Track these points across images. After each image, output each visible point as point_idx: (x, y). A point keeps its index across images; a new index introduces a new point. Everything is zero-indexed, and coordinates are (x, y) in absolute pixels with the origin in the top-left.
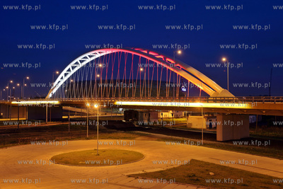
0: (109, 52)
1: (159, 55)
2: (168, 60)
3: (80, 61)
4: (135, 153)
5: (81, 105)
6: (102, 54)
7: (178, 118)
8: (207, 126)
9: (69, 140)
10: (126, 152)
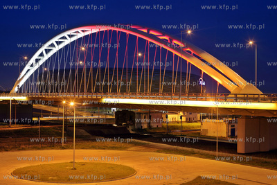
0: (95, 30)
1: (164, 35)
2: (175, 42)
3: (57, 42)
4: (125, 167)
5: (56, 103)
6: (86, 34)
7: (190, 122)
8: (227, 133)
9: (39, 149)
10: (112, 167)
